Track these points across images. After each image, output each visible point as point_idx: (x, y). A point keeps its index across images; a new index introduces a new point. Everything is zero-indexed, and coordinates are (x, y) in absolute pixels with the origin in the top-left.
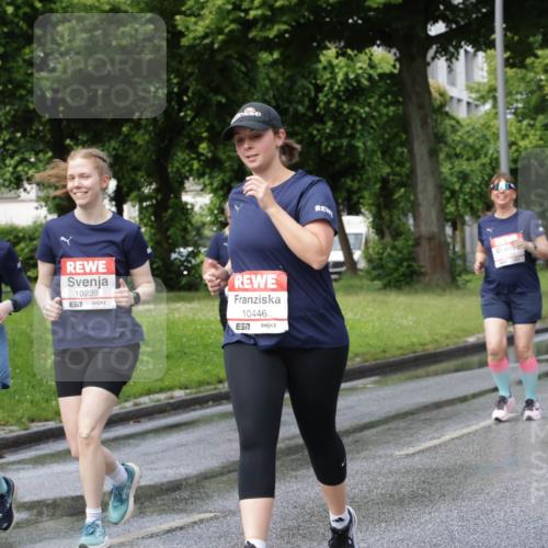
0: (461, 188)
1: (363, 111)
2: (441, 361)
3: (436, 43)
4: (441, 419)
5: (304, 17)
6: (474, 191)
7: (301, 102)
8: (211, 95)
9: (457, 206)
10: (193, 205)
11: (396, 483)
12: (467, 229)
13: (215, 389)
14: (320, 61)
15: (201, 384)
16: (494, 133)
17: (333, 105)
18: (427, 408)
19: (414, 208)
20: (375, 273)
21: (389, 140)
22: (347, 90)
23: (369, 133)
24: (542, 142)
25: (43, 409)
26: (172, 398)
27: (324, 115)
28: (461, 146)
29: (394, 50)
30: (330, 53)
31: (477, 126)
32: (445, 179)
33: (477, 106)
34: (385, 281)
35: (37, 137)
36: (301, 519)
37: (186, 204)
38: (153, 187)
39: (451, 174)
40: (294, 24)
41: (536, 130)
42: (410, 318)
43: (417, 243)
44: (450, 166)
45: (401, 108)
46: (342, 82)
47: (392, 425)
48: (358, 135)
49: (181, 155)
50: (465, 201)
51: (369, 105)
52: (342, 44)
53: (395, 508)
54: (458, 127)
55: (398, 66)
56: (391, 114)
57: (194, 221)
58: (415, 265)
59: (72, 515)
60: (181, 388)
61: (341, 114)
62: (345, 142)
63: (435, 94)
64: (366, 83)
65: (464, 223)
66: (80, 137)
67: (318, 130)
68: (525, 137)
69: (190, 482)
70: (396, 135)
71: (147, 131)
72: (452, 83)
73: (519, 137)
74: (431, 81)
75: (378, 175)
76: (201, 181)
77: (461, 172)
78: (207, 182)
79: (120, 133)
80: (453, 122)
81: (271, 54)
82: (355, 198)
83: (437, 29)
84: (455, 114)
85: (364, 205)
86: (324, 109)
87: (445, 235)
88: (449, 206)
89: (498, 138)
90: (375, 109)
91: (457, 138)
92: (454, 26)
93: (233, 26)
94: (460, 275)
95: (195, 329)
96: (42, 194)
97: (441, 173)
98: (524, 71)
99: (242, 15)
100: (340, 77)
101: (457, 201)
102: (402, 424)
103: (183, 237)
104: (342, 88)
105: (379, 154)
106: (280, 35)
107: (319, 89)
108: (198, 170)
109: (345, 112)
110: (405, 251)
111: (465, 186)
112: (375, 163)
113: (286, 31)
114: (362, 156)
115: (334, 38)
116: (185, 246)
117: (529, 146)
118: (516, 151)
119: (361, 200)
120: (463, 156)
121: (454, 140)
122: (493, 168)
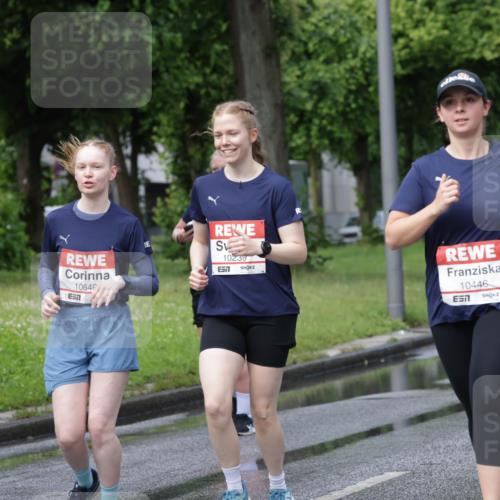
0: (316, 106)
6: (333, 112)
9: (308, 136)
12: (326, 175)
16: (369, 18)
21: (199, 33)
23: (167, 19)
24: (446, 32)
28: (315, 40)
31: (343, 7)
32: (289, 94)
39: (300, 86)
41: (437, 13)
44: (298, 73)
50: (322, 129)
54: (310, 9)
65: (320, 166)
68: (419, 23)
70: (210, 24)
73: (409, 23)
75: (183, 86)
77: (314, 83)
82: (145, 124)
85: (160, 137)
88: (295, 136)
89: (375, 27)
91: (308, 27)
97: (283, 84)
101: (308, 130)
111: (321, 105)
112: (178, 68)
117: (426, 38)
118: (406, 46)
119: (155, 129)
120: (318, 56)
121: (304, 30)
122: (367, 76)
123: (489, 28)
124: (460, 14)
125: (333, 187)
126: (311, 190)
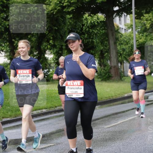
0: (123, 53)
1: (96, 31)
2: (118, 101)
3: (116, 13)
4: (118, 117)
5: (79, 5)
6: (126, 54)
7: (78, 29)
8: (53, 27)
9: (122, 58)
10: (48, 58)
11: (105, 135)
12: (125, 64)
13: (54, 109)
14: (83, 18)
15: (50, 107)
17: (87, 30)
18: (113, 114)
19: (110, 59)
20: (99, 77)
21: (103, 40)
22: (91, 26)
23: (97, 38)
24: (145, 40)
25: (6, 115)
26: (42, 111)
27: (85, 33)
28: (123, 41)
29: (104, 14)
30: (86, 15)
31: (127, 36)
32: (118, 50)
33: (127, 30)
34: (102, 79)
35: (5, 38)
36: (78, 145)
37: (46, 57)
38: (37, 53)
39: (120, 49)
40: (76, 7)
41: (144, 37)
42: (109, 89)
43: (111, 68)
44: (120, 47)
45: (106, 31)
46: (90, 23)
47: (104, 119)
48: (94, 38)
49: (45, 44)
50: (124, 57)
51: (97, 30)
52: (90, 13)
53: (104, 142)
54: (122, 36)
55: (105, 19)
56: (103, 32)
57: (48, 62)
58: (110, 74)
59: (14, 144)
60: (45, 109)
61: (90, 32)
62: (91, 40)
63: (116, 27)
64: (96, 24)
65: (124, 63)
66: (17, 39)
67: (83, 37)
68: (141, 39)
69: (47, 135)
70: (105, 38)
71: (35, 37)
72: (120, 24)
73: (139, 39)
74: (114, 23)
75: (100, 49)
76: (51, 51)
77: (123, 48)
78: (52, 51)
79: (28, 37)
80: (121, 35)
81: (70, 15)
83: (116, 8)
84: (121, 32)
85: (96, 58)
86: (85, 31)
87: (118, 66)
88: (120, 58)
89: (133, 39)
90: (99, 31)
91: (122, 39)
92: (121, 8)
93: (59, 8)
94: (122, 77)
95: (49, 92)
96: (6, 55)
97: (117, 49)
98: (140, 20)
99: (62, 4)
100: (89, 22)
101: (122, 57)
102: (106, 119)
103: (45, 67)
104: (90, 25)
105: (100, 43)
106: (73, 10)
107: (83, 25)
108: (50, 48)
109: (91, 32)
110: (107, 71)
111: (124, 52)
112: (99, 46)
113: (74, 9)
114: (95, 44)
115: (87, 11)
116: (46, 69)
117: (142, 41)
118: (138, 42)
119: (95, 56)
120: (123, 44)
121: (121, 40)
122: (132, 48)
123: (152, 40)
124: (148, 37)
125: (126, 66)
126: (122, 67)
